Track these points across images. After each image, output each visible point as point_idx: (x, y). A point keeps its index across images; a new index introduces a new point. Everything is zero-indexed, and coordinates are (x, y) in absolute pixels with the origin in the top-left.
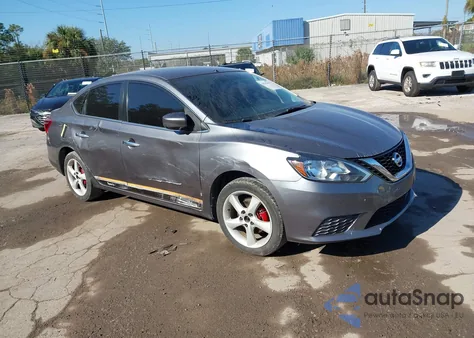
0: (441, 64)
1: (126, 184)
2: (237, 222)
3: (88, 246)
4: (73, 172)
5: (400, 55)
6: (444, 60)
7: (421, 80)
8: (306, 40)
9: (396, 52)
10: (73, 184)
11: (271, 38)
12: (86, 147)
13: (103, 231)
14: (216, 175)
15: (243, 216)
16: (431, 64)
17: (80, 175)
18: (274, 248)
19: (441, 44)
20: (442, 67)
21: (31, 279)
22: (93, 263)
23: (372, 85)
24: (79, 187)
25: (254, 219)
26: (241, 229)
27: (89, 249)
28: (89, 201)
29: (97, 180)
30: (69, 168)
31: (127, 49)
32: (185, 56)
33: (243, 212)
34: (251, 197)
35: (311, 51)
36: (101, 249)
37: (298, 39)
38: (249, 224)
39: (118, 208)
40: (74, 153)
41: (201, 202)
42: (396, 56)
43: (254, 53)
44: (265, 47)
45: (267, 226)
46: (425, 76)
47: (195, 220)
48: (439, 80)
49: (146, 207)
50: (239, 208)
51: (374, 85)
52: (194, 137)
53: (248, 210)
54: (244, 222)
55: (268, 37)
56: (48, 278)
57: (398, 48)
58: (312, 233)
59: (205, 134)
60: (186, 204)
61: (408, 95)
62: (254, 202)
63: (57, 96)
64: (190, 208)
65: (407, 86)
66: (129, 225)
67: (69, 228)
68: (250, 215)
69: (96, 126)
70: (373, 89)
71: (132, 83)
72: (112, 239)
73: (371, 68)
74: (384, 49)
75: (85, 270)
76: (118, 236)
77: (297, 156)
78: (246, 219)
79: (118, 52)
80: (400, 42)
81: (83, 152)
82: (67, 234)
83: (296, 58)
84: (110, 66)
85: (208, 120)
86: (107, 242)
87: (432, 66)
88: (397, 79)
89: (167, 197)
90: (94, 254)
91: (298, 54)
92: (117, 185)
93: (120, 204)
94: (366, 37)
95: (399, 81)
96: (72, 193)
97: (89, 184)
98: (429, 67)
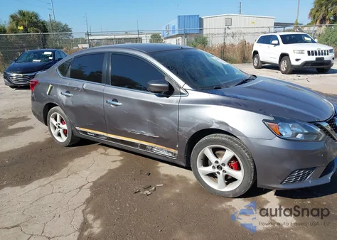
0: (309, 52)
1: (105, 134)
2: (209, 169)
3: (80, 186)
4: (55, 123)
5: (279, 44)
6: (310, 50)
7: (294, 63)
8: (201, 30)
9: (276, 42)
10: (54, 133)
11: (176, 28)
12: (70, 103)
13: (88, 173)
14: (194, 132)
15: (216, 165)
16: (302, 52)
17: (61, 125)
18: (243, 192)
19: (306, 38)
20: (309, 54)
21: (37, 215)
22: (88, 201)
23: (256, 65)
24: (59, 135)
25: (226, 168)
26: (213, 176)
27: (80, 188)
28: (68, 146)
29: (78, 131)
30: (52, 120)
31: (69, 30)
32: (113, 37)
33: (217, 162)
34: (225, 150)
35: (205, 38)
36: (91, 188)
37: (195, 30)
38: (221, 172)
39: (94, 153)
40: (58, 108)
41: (177, 152)
42: (276, 45)
43: (163, 38)
44: (171, 34)
45: (239, 175)
46: (297, 60)
47: (161, 164)
48: (306, 63)
49: (118, 152)
50: (212, 158)
51: (258, 64)
52: (173, 100)
53: (221, 161)
54: (216, 170)
55: (174, 27)
56: (52, 215)
57: (277, 39)
58: (281, 181)
59: (183, 98)
60: (161, 152)
61: (283, 73)
62: (228, 154)
63: (25, 62)
64: (165, 156)
65: (284, 66)
66: (108, 168)
67: (58, 170)
68: (224, 165)
69: (80, 87)
70: (257, 68)
71: (114, 54)
72: (98, 179)
73: (256, 53)
74: (266, 40)
75: (83, 208)
76: (102, 177)
77: (272, 119)
78: (219, 167)
79: (63, 31)
80: (278, 35)
81: (66, 108)
82: (57, 174)
83: (195, 43)
84: (56, 41)
85: (187, 87)
86: (95, 183)
87: (302, 53)
88: (276, 61)
89: (143, 147)
90: (87, 194)
91: (196, 40)
92: (97, 135)
93: (95, 149)
94: (243, 31)
95: (278, 63)
96: (53, 139)
97: (69, 133)
98: (299, 54)
